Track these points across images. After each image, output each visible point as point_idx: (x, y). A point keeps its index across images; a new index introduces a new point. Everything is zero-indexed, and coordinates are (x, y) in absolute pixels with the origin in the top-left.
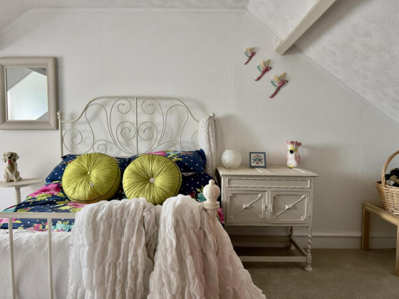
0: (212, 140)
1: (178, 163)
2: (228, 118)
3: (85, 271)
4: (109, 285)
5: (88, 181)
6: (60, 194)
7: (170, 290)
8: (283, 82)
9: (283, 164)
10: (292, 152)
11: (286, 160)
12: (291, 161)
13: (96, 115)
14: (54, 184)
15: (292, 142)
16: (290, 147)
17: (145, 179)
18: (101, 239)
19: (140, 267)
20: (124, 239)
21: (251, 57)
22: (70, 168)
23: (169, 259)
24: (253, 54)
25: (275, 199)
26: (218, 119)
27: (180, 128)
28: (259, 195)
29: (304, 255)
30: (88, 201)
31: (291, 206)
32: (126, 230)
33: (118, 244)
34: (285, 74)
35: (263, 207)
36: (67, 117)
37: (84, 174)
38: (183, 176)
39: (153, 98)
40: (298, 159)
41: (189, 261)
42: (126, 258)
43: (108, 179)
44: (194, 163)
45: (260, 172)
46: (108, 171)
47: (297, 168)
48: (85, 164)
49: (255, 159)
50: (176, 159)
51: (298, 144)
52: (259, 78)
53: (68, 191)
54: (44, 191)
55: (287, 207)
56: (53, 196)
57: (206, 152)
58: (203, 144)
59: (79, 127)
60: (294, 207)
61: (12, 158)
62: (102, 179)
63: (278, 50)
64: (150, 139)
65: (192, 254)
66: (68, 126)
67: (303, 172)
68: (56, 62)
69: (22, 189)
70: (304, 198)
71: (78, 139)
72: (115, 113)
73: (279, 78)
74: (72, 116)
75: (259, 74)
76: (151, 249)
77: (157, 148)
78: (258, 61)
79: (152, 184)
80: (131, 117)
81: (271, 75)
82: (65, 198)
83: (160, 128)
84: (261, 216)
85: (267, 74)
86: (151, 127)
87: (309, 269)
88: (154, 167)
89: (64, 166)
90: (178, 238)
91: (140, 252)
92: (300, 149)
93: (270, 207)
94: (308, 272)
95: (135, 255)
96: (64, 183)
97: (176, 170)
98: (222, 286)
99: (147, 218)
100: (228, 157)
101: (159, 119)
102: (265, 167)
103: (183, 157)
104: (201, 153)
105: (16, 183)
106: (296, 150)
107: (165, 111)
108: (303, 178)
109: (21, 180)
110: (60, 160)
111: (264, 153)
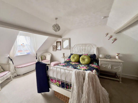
0: (97, 52)
1: (90, 57)
2: (101, 48)
3: (74, 80)
4: (77, 83)
5: (74, 59)
6: (70, 60)
7: (87, 87)
8: (115, 40)
9: (115, 58)
10: (117, 55)
11: (116, 57)
12: (117, 57)
13: (76, 47)
14: (69, 59)
15: (117, 53)
16: (117, 54)
17: (84, 59)
18: (76, 76)
19: (82, 82)
20: (80, 77)
21: (107, 35)
22: (72, 56)
23: (87, 82)
24: (108, 34)
25: (112, 66)
26: (99, 48)
27: (91, 49)
28: (108, 65)
29: (119, 79)
30: (74, 62)
31: (116, 68)
32: (80, 75)
33: (79, 77)
34: (116, 38)
35: (109, 67)
36: (71, 47)
37: (74, 58)
38: (91, 59)
39: (85, 44)
40: (119, 57)
41: (90, 83)
42: (80, 80)
43: (77, 59)
44: (93, 57)
45: (108, 60)
46: (77, 58)
47: (118, 59)
48: (74, 56)
49: (107, 57)
50: (89, 56)
51: (119, 54)
52: (109, 39)
53: (71, 60)
54: (68, 60)
55: (115, 68)
56: (69, 61)
57: (96, 55)
58: (95, 53)
59: (73, 49)
60: (117, 68)
61: (64, 54)
62: (76, 59)
63: (114, 33)
64: (85, 51)
65: (91, 82)
66: (71, 49)
67: (120, 61)
68: (70, 39)
69: (65, 59)
70: (120, 67)
71: (73, 51)
72: (79, 47)
73: (114, 39)
74: (72, 47)
75: (109, 38)
76: (84, 79)
77: (86, 53)
78: (109, 36)
79: (85, 60)
80: (81, 48)
81: (112, 38)
82: (71, 61)
83: (87, 49)
84: (108, 69)
85: (111, 38)
86: (85, 49)
87: (121, 82)
88: (85, 57)
89: (71, 56)
90: (88, 79)
91: (82, 79)
92: (119, 55)
93: (110, 67)
94: (120, 83)
95: (81, 80)
96: (71, 59)
97: (90, 58)
98: (96, 88)
99: (83, 74)
100: (101, 56)
101: (86, 48)
102: (110, 58)
103: (91, 56)
104: (95, 55)
105: (64, 58)
106: (118, 55)
107: (88, 46)
108: (120, 62)
109: (65, 57)
110: (70, 54)
111: (110, 55)
